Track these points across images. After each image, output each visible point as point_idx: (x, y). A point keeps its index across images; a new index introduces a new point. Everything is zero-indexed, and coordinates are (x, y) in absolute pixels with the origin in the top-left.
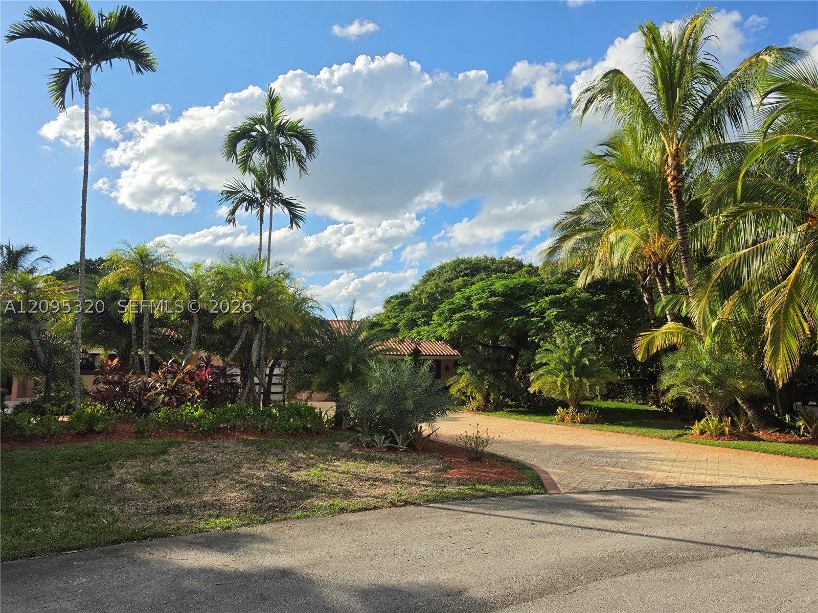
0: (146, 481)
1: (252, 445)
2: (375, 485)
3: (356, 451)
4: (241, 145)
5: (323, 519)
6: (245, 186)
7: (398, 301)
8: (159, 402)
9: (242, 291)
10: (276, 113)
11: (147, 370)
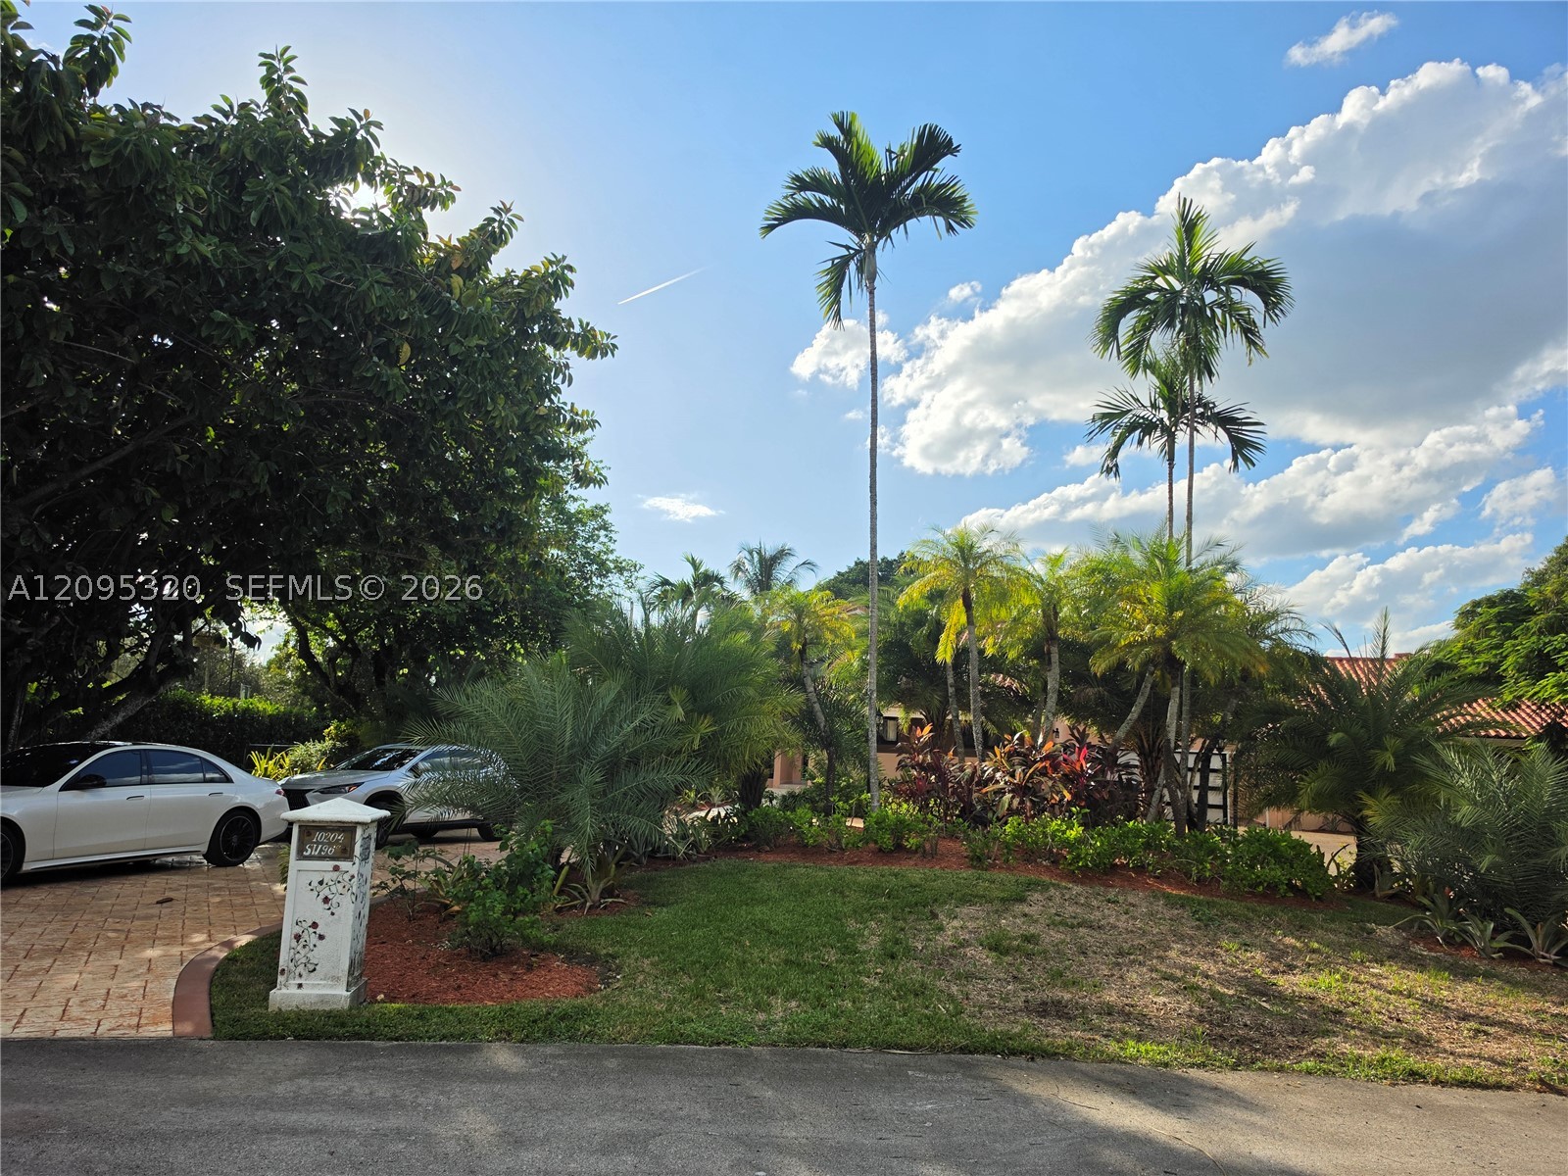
0: (997, 947)
1: (1182, 906)
2: (1486, 1033)
3: (1419, 949)
4: (1127, 324)
5: (1370, 1085)
6: (1137, 400)
7: (1496, 610)
8: (1003, 806)
9: (1141, 603)
10: (1196, 246)
11: (979, 748)
